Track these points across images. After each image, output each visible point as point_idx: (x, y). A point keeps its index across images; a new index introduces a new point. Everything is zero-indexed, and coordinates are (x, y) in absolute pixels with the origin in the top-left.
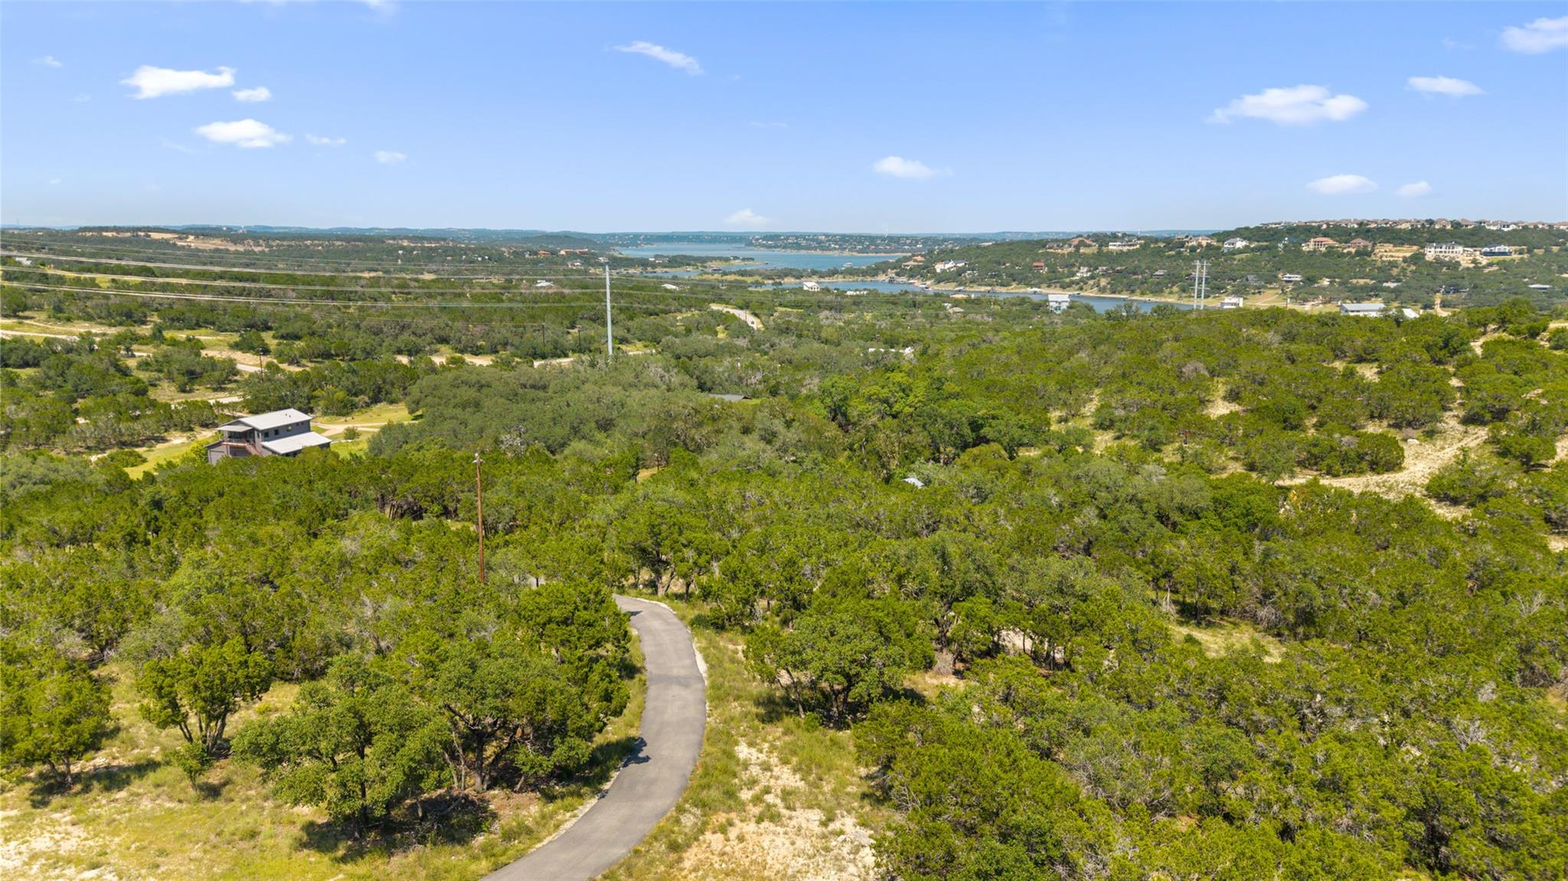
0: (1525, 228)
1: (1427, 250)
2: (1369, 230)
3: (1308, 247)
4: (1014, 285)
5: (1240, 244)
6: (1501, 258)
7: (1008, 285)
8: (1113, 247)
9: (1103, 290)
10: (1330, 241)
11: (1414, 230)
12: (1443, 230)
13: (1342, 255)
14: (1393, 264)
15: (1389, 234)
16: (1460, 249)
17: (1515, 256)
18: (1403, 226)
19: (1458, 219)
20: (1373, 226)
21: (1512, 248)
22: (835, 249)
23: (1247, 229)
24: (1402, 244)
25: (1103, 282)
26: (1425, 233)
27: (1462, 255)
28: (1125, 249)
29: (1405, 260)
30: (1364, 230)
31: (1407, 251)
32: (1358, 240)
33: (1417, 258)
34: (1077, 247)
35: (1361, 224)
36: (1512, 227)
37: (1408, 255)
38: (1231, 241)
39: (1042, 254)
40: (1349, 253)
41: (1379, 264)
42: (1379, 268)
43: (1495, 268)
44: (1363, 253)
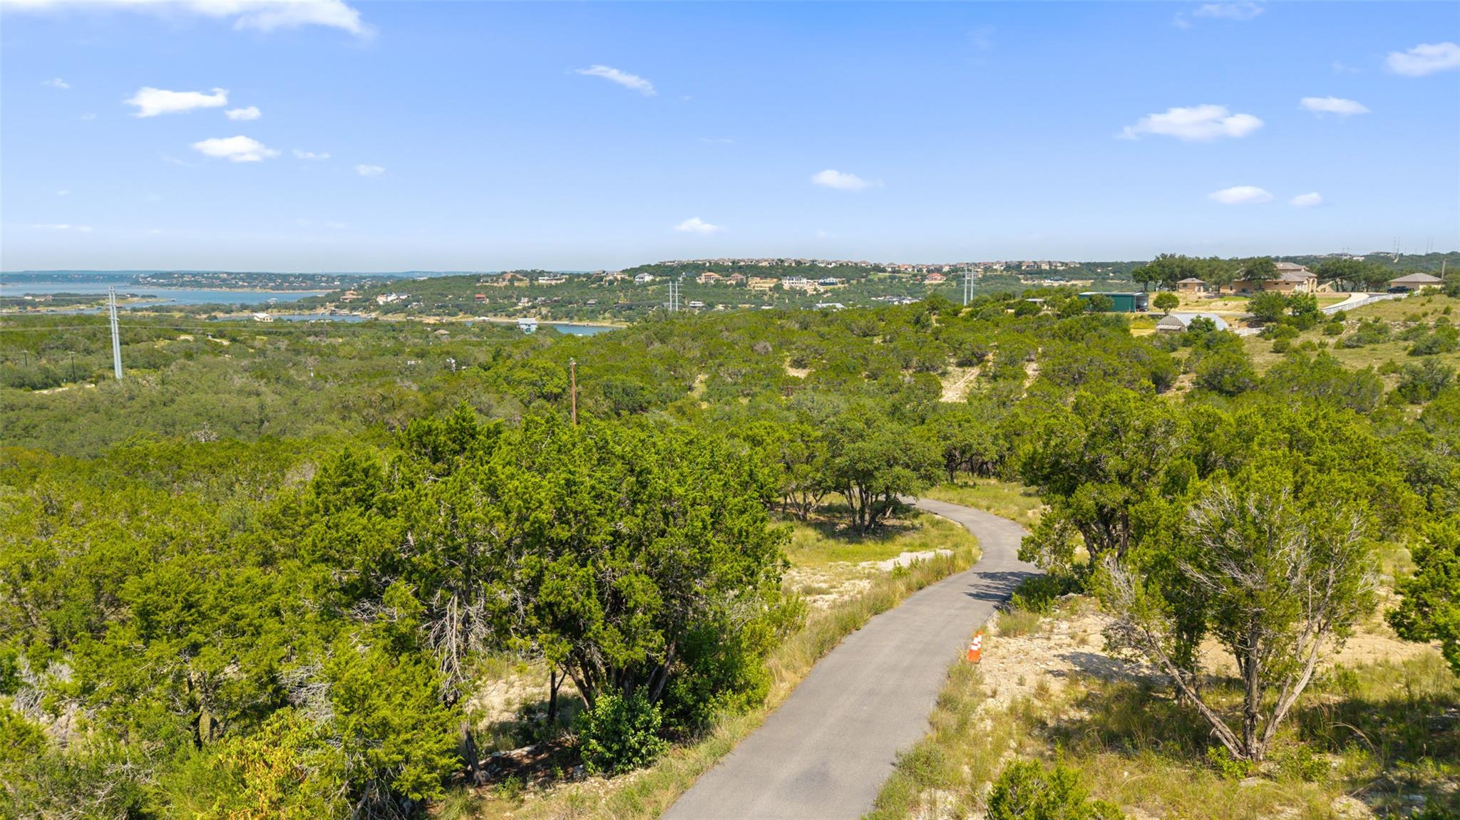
0: (841, 265)
1: (783, 281)
2: (740, 267)
3: (701, 280)
4: (461, 315)
5: (648, 278)
6: (832, 287)
7: (455, 314)
8: (542, 281)
9: (545, 317)
10: (716, 276)
11: (771, 267)
12: (790, 266)
13: (726, 287)
14: (763, 293)
15: (753, 269)
16: (805, 280)
17: (840, 285)
18: (764, 264)
19: (798, 259)
20: (742, 263)
21: (838, 280)
22: (243, 287)
23: (649, 266)
24: (766, 278)
25: (544, 311)
26: (778, 269)
27: (807, 285)
28: (553, 282)
29: (771, 289)
30: (736, 267)
31: (770, 283)
32: (736, 274)
33: (778, 288)
34: (511, 281)
35: (733, 262)
36: (833, 265)
37: (772, 285)
38: (641, 275)
39: (481, 287)
40: (731, 284)
41: (753, 292)
42: (755, 296)
43: (829, 294)
44: (741, 285)
